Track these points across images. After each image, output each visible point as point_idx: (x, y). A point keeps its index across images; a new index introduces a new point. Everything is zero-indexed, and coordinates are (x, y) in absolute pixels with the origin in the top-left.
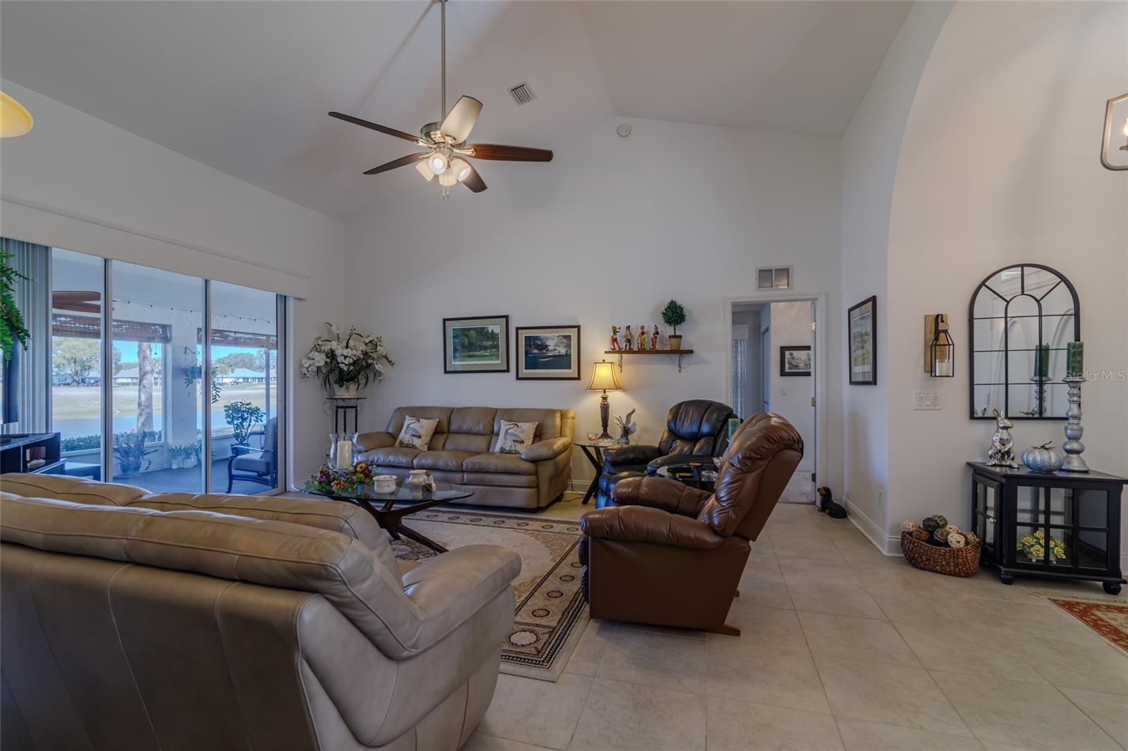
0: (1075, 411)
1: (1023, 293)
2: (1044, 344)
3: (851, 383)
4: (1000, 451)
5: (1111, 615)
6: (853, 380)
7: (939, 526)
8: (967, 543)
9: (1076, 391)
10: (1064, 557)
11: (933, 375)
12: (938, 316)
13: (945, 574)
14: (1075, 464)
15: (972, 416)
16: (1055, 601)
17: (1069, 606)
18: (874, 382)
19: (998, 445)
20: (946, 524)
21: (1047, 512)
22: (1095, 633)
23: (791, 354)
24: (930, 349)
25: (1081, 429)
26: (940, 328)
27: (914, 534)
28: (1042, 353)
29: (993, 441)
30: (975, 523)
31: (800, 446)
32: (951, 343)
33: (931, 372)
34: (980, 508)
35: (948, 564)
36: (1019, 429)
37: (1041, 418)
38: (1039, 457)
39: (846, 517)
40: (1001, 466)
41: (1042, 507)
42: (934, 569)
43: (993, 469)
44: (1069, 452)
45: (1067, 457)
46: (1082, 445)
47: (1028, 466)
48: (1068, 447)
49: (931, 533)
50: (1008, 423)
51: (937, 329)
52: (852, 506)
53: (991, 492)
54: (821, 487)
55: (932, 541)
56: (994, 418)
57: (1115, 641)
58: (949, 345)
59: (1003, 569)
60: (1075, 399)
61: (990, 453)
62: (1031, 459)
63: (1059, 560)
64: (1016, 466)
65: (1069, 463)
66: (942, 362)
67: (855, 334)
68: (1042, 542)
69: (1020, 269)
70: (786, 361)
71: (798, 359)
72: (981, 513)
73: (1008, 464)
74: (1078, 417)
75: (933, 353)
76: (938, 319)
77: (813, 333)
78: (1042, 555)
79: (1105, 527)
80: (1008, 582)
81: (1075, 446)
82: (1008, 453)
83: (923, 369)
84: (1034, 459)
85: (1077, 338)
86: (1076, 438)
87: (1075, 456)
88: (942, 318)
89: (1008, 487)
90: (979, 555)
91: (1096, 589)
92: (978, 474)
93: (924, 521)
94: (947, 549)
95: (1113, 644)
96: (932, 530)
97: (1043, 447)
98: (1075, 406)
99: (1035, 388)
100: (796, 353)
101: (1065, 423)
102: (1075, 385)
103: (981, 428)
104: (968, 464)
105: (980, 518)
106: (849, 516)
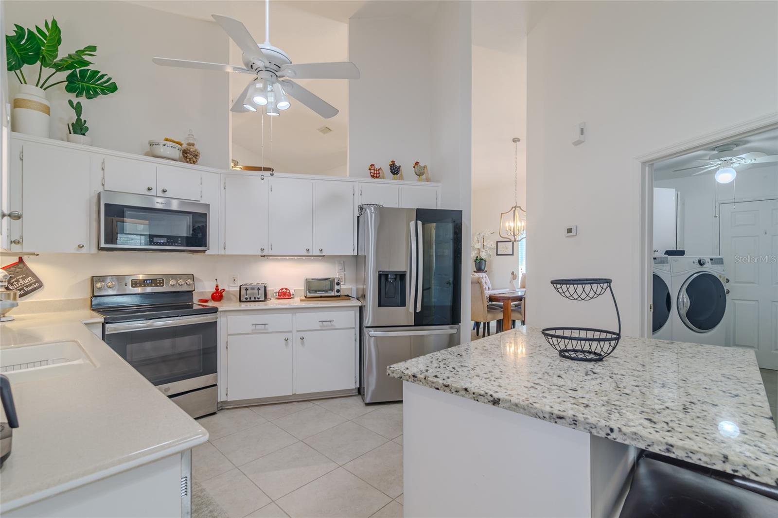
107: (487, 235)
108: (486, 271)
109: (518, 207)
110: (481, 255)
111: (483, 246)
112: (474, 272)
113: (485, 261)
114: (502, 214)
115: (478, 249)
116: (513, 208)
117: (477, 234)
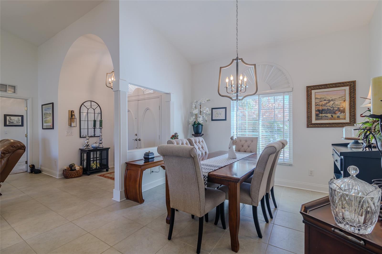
0: (101, 135)
1: (91, 108)
2: (95, 120)
3: (43, 129)
4: (87, 145)
5: (107, 175)
6: (43, 128)
7: (73, 166)
8: (80, 168)
9: (101, 130)
10: (99, 166)
11: (71, 126)
12: (72, 111)
13: (75, 178)
14: (101, 146)
15: (80, 137)
16: (98, 176)
17: (101, 176)
18: (53, 128)
19: (86, 143)
20: (75, 165)
21: (96, 158)
22: (105, 178)
23: (10, 118)
24: (70, 119)
25: (102, 138)
26: (73, 114)
27: (67, 169)
28: (95, 121)
29: (85, 143)
30: (81, 164)
31: (24, 148)
32: (75, 118)
33: (70, 126)
34: (83, 159)
35: (76, 175)
36: (91, 139)
37: (95, 137)
38: (95, 145)
39: (41, 172)
40: (87, 148)
41: (95, 157)
42: (72, 177)
43: (85, 149)
44: (100, 143)
45: (100, 145)
46: (102, 142)
47: (93, 147)
48: (100, 142)
49: (71, 168)
50: (88, 138)
51: (72, 114)
52: (43, 168)
53: (85, 155)
54: (31, 165)
55: (71, 170)
56: (86, 137)
57: (108, 178)
58: (75, 119)
59: (88, 172)
60: (101, 132)
61: (85, 145)
62: (93, 146)
63: (98, 167)
64: (90, 148)
65: (100, 146)
66: (73, 123)
67: (44, 113)
68: (95, 164)
69: (90, 102)
70: (7, 120)
71: (13, 120)
72: (83, 161)
73: (88, 147)
74: (101, 136)
75: (71, 121)
76: (72, 112)
77: (26, 111)
78: (95, 167)
79: (106, 158)
80: (89, 175)
81: (101, 142)
82: (88, 145)
83: (68, 125)
84: (94, 146)
85: (101, 119)
86: (101, 140)
87: (101, 144)
88: (73, 112)
89: (88, 153)
90: (82, 171)
91: (104, 171)
92: (82, 151)
93: (69, 165)
94: (75, 171)
95: (108, 179)
96: (71, 167)
97: (95, 143)
98: (101, 133)
99: (93, 130)
100: (12, 118)
101: (99, 137)
102: (101, 129)
103: (82, 139)
104: (80, 149)
105: (83, 162)
106: (42, 172)
107: (203, 102)
108: (203, 135)
109: (240, 59)
110: (198, 120)
111: (200, 112)
112: (193, 135)
113: (202, 125)
114: (221, 68)
115: (196, 115)
116: (233, 60)
117: (195, 101)
